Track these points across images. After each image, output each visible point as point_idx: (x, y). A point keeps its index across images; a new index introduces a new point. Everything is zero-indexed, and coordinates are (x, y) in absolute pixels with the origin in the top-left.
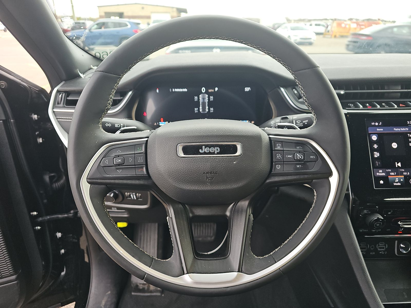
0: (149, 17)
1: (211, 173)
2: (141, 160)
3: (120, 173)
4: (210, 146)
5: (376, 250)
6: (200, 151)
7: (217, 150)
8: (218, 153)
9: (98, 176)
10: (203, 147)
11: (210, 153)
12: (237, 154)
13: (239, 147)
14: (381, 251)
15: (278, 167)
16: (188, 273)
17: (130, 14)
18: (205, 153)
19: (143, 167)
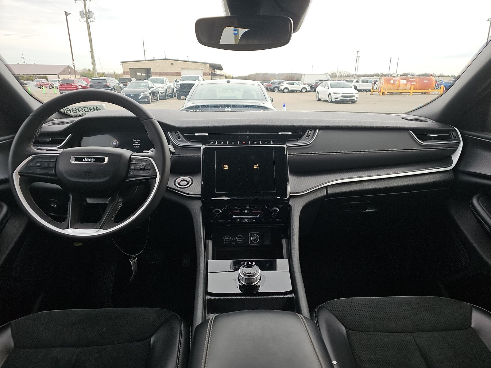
0: (179, 74)
1: (88, 172)
2: (52, 165)
3: (38, 171)
4: (89, 158)
5: (236, 241)
6: (84, 160)
7: (93, 160)
8: (93, 162)
9: (25, 171)
10: (86, 158)
11: (89, 161)
12: (105, 163)
13: (106, 158)
14: (239, 242)
15: (131, 172)
16: (70, 228)
17: (158, 70)
18: (86, 161)
19: (53, 169)
